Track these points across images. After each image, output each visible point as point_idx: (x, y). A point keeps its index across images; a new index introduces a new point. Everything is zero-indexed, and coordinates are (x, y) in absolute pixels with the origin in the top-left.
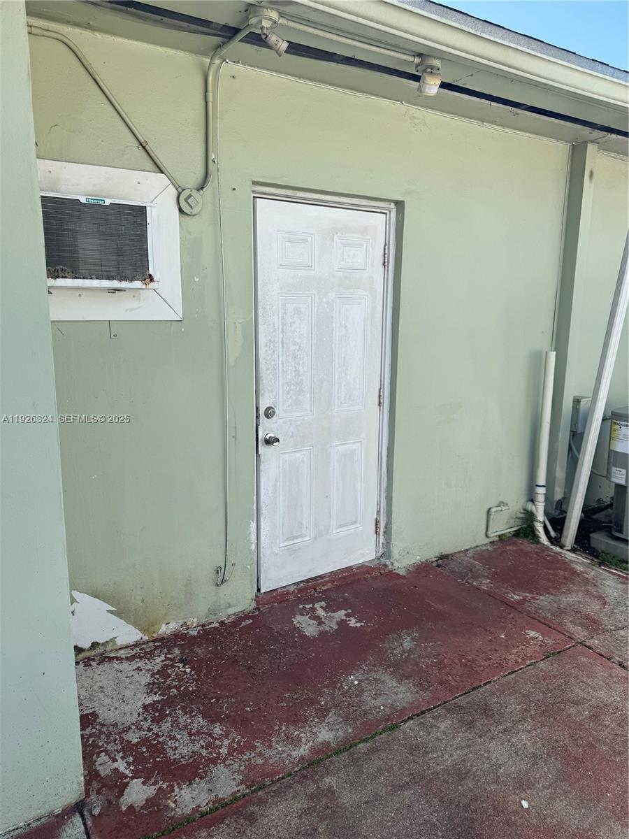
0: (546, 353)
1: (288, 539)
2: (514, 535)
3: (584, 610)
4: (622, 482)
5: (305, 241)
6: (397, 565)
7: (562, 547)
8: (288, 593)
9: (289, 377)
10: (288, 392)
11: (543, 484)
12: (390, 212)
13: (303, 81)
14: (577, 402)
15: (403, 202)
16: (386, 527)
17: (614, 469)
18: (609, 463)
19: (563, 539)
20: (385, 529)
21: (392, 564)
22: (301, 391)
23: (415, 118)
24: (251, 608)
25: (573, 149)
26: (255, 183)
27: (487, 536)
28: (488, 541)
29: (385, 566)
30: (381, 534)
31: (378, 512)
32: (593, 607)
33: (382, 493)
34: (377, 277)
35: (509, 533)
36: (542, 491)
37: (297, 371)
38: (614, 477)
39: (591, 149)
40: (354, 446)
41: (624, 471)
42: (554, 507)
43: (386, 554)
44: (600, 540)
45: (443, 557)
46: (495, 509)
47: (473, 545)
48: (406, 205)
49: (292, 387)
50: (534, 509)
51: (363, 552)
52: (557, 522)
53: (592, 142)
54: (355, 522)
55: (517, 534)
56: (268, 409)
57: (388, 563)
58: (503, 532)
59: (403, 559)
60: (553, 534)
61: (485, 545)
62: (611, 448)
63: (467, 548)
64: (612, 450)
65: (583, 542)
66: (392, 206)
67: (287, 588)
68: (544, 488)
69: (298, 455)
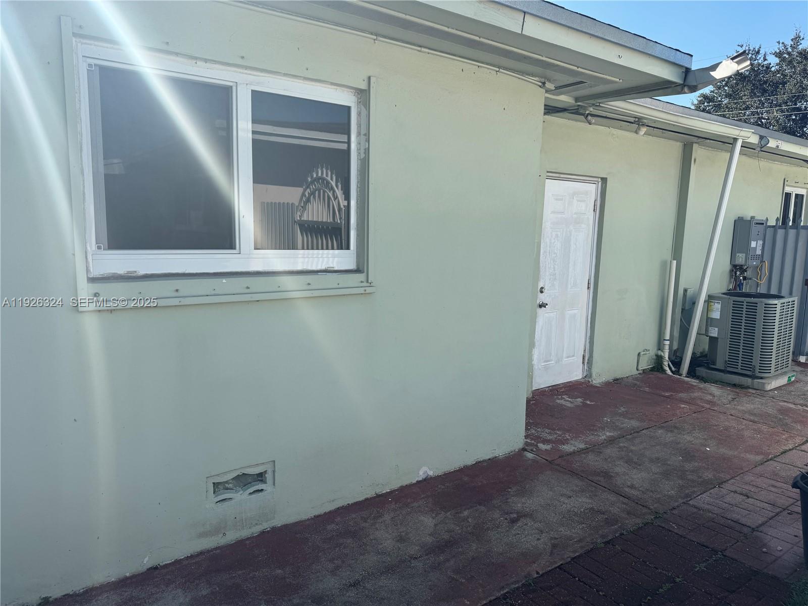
0: (671, 261)
1: (545, 362)
2: (651, 371)
3: (705, 398)
4: (715, 335)
5: (562, 200)
6: (594, 382)
7: (680, 375)
8: (545, 391)
9: (551, 271)
10: (550, 280)
11: (668, 339)
12: (598, 183)
13: (570, 121)
14: (685, 291)
15: (606, 178)
16: (588, 360)
17: (710, 328)
18: (707, 325)
19: (680, 371)
20: (588, 361)
21: (592, 381)
22: (555, 279)
23: (614, 135)
24: (531, 396)
25: (684, 146)
26: (548, 172)
27: (637, 370)
28: (637, 372)
29: (589, 382)
30: (586, 363)
31: (585, 351)
32: (709, 397)
33: (587, 339)
34: (590, 217)
35: (648, 369)
36: (667, 343)
37: (554, 268)
38: (711, 333)
39: (695, 146)
40: (576, 311)
41: (716, 329)
42: (673, 354)
43: (589, 375)
44: (702, 371)
45: (616, 380)
46: (643, 353)
47: (630, 375)
48: (608, 179)
49: (552, 277)
50: (662, 354)
51: (576, 374)
52: (676, 363)
53: (696, 143)
54: (573, 356)
55: (652, 370)
56: (542, 288)
57: (590, 380)
58: (644, 368)
59: (598, 380)
60: (673, 369)
61: (636, 375)
62: (709, 316)
63: (628, 376)
64: (709, 318)
65: (691, 373)
66: (600, 180)
67: (544, 389)
68: (669, 341)
69: (552, 314)
